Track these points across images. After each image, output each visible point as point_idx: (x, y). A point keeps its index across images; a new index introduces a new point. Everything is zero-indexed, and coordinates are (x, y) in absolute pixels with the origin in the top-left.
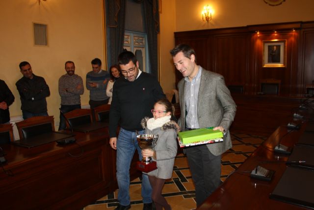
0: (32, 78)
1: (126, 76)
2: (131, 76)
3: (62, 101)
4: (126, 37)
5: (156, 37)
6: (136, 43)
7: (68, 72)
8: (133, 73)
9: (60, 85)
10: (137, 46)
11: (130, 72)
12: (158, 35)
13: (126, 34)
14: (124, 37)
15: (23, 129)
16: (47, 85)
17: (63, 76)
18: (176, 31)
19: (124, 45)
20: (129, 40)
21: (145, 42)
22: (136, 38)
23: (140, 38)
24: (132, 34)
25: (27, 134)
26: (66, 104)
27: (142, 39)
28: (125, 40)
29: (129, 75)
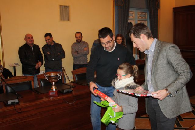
0: (53, 44)
1: (104, 47)
2: (108, 47)
3: (74, 61)
4: (130, 13)
5: (157, 12)
6: (140, 18)
7: (77, 41)
8: (110, 45)
9: (72, 49)
10: (140, 20)
11: (108, 44)
12: (158, 10)
13: (130, 10)
14: (129, 13)
15: (42, 80)
16: (63, 50)
17: (74, 43)
18: (174, 7)
19: (129, 19)
20: (134, 15)
21: (147, 16)
22: (140, 13)
23: (143, 14)
24: (136, 10)
25: (44, 84)
26: (78, 63)
27: (145, 14)
28: (130, 15)
29: (107, 46)
